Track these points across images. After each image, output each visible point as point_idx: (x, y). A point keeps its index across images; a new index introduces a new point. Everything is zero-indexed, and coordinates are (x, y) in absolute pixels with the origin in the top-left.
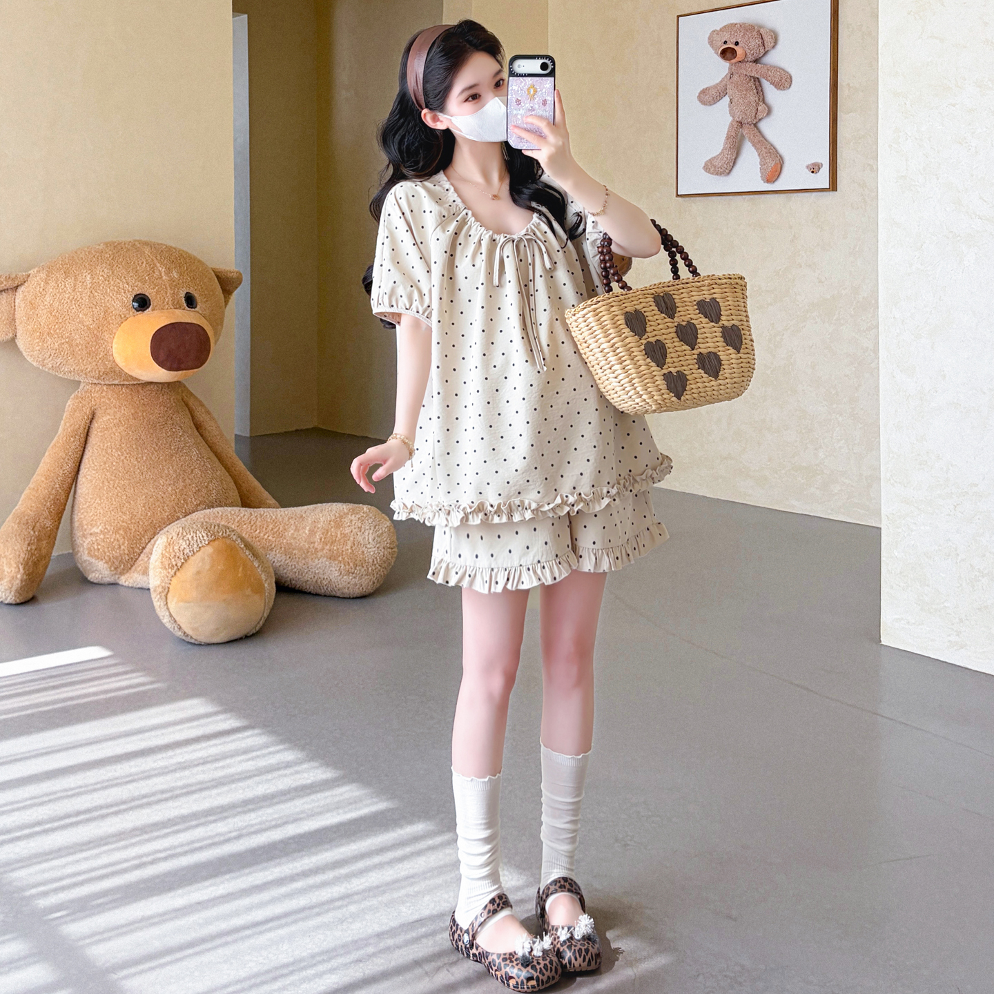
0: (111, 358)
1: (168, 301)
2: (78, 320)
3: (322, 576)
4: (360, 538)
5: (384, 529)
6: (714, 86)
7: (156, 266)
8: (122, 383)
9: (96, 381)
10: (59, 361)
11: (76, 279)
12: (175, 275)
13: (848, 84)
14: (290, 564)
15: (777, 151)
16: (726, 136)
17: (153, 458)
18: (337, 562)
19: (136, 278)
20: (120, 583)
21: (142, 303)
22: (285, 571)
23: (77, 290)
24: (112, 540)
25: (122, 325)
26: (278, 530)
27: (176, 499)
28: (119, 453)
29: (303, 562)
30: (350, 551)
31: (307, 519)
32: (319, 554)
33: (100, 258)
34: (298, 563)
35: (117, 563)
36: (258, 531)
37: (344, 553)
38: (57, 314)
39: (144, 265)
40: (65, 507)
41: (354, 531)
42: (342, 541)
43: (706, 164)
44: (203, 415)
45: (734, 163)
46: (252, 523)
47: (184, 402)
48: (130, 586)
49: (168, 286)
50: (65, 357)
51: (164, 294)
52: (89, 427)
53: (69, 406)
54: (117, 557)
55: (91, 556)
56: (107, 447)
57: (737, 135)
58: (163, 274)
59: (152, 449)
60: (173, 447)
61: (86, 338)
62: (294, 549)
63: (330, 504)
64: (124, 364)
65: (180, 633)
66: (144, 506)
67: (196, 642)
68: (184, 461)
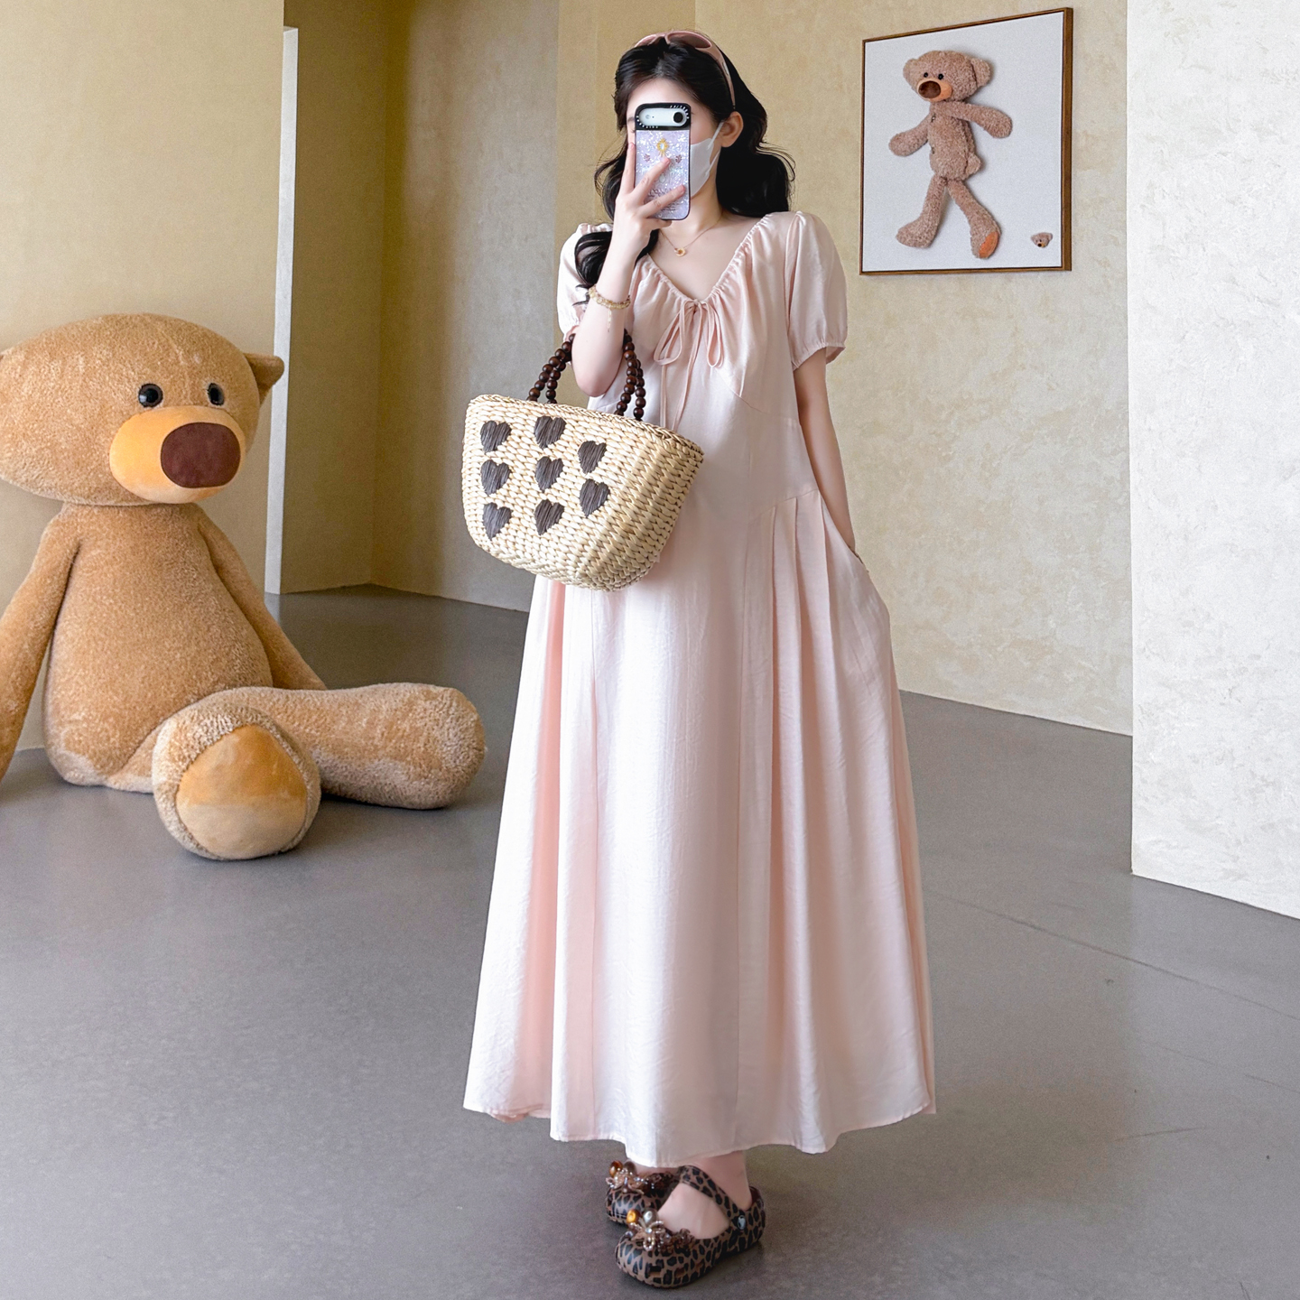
0: (107, 469)
1: (187, 394)
2: (65, 418)
3: (382, 781)
4: (436, 733)
5: (469, 723)
6: (911, 131)
7: (171, 348)
8: (119, 504)
9: (84, 502)
10: (36, 473)
11: (64, 364)
12: (197, 359)
13: (1085, 132)
15: (993, 217)
16: (926, 195)
17: (157, 609)
18: (404, 763)
19: (145, 362)
20: (109, 785)
21: (152, 396)
22: (332, 775)
23: (65, 377)
24: (99, 730)
25: (124, 425)
26: (323, 723)
27: (186, 673)
28: (112, 601)
29: (358, 763)
30: (422, 749)
31: (364, 707)
32: (381, 753)
33: (97, 336)
34: (350, 764)
35: (104, 759)
36: (297, 723)
37: (415, 752)
38: (37, 409)
39: (156, 346)
40: (35, 682)
41: (430, 724)
42: (412, 736)
43: (900, 232)
44: (225, 552)
45: (937, 233)
46: (289, 711)
47: (200, 533)
48: (122, 788)
49: (186, 373)
50: (45, 467)
51: (181, 385)
52: (72, 565)
53: (47, 535)
54: (104, 753)
55: (70, 750)
56: (95, 593)
57: (940, 194)
58: (180, 358)
59: (156, 597)
60: (183, 595)
61: (75, 442)
62: (346, 747)
63: (395, 684)
64: (124, 478)
65: (192, 845)
66: (143, 682)
67: (213, 858)
68: (197, 614)
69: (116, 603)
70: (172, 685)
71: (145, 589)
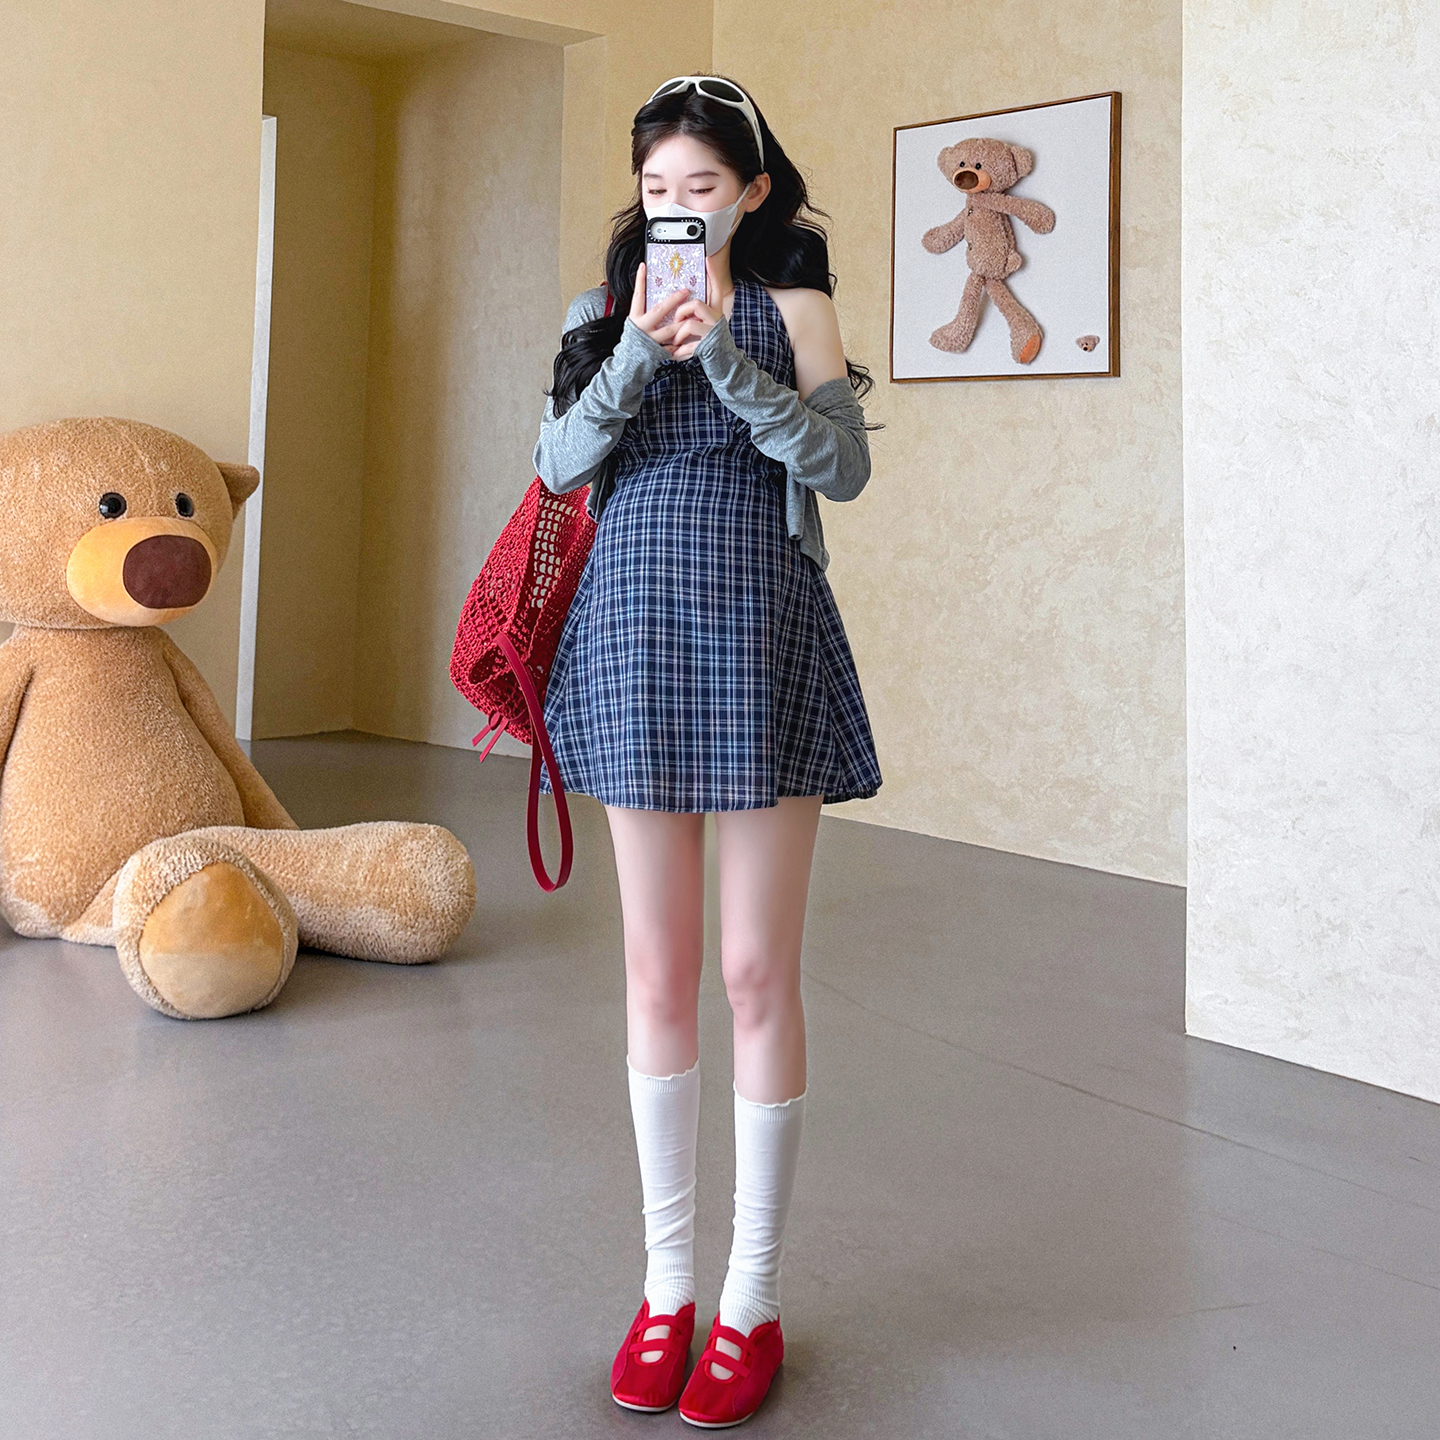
0: (64, 587)
1: (153, 504)
2: (18, 530)
3: (365, 931)
4: (423, 877)
5: (459, 865)
6: (946, 226)
7: (136, 454)
8: (76, 627)
9: (38, 624)
11: (18, 471)
12: (164, 467)
13: (1135, 227)
14: (318, 914)
15: (1034, 319)
16: (962, 295)
17: (118, 742)
18: (388, 911)
19: (107, 469)
20: (64, 937)
21: (114, 506)
22: (311, 924)
23: (18, 485)
24: (54, 874)
25: (84, 537)
26: (301, 866)
27: (151, 811)
28: (68, 734)
29: (339, 910)
30: (408, 895)
31: (345, 849)
32: (363, 899)
33: (54, 440)
34: (329, 912)
35: (60, 908)
36: (272, 867)
37: (400, 898)
39: (119, 452)
41: (416, 866)
42: (397, 880)
43: (934, 335)
44: (193, 683)
45: (974, 336)
46: (264, 853)
47: (166, 660)
48: (78, 941)
49: (152, 482)
51: (147, 495)
52: (24, 694)
54: (60, 899)
55: (22, 896)
56: (50, 723)
57: (978, 295)
58: (146, 466)
59: (117, 729)
60: (147, 728)
61: (29, 557)
62: (325, 892)
63: (379, 823)
64: (82, 596)
65: (156, 1000)
66: (102, 820)
67: (179, 1016)
68: (163, 748)
69: (73, 736)
70: (135, 824)
71: (105, 720)
